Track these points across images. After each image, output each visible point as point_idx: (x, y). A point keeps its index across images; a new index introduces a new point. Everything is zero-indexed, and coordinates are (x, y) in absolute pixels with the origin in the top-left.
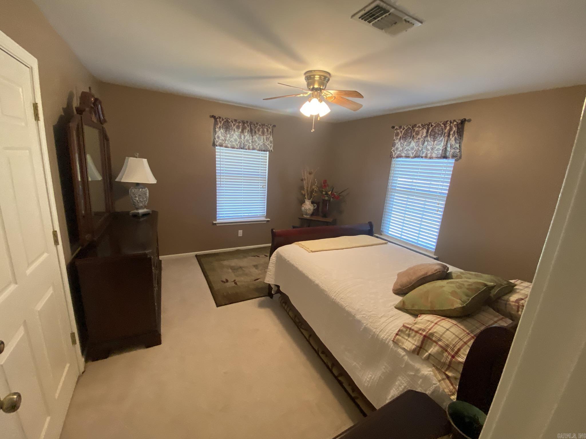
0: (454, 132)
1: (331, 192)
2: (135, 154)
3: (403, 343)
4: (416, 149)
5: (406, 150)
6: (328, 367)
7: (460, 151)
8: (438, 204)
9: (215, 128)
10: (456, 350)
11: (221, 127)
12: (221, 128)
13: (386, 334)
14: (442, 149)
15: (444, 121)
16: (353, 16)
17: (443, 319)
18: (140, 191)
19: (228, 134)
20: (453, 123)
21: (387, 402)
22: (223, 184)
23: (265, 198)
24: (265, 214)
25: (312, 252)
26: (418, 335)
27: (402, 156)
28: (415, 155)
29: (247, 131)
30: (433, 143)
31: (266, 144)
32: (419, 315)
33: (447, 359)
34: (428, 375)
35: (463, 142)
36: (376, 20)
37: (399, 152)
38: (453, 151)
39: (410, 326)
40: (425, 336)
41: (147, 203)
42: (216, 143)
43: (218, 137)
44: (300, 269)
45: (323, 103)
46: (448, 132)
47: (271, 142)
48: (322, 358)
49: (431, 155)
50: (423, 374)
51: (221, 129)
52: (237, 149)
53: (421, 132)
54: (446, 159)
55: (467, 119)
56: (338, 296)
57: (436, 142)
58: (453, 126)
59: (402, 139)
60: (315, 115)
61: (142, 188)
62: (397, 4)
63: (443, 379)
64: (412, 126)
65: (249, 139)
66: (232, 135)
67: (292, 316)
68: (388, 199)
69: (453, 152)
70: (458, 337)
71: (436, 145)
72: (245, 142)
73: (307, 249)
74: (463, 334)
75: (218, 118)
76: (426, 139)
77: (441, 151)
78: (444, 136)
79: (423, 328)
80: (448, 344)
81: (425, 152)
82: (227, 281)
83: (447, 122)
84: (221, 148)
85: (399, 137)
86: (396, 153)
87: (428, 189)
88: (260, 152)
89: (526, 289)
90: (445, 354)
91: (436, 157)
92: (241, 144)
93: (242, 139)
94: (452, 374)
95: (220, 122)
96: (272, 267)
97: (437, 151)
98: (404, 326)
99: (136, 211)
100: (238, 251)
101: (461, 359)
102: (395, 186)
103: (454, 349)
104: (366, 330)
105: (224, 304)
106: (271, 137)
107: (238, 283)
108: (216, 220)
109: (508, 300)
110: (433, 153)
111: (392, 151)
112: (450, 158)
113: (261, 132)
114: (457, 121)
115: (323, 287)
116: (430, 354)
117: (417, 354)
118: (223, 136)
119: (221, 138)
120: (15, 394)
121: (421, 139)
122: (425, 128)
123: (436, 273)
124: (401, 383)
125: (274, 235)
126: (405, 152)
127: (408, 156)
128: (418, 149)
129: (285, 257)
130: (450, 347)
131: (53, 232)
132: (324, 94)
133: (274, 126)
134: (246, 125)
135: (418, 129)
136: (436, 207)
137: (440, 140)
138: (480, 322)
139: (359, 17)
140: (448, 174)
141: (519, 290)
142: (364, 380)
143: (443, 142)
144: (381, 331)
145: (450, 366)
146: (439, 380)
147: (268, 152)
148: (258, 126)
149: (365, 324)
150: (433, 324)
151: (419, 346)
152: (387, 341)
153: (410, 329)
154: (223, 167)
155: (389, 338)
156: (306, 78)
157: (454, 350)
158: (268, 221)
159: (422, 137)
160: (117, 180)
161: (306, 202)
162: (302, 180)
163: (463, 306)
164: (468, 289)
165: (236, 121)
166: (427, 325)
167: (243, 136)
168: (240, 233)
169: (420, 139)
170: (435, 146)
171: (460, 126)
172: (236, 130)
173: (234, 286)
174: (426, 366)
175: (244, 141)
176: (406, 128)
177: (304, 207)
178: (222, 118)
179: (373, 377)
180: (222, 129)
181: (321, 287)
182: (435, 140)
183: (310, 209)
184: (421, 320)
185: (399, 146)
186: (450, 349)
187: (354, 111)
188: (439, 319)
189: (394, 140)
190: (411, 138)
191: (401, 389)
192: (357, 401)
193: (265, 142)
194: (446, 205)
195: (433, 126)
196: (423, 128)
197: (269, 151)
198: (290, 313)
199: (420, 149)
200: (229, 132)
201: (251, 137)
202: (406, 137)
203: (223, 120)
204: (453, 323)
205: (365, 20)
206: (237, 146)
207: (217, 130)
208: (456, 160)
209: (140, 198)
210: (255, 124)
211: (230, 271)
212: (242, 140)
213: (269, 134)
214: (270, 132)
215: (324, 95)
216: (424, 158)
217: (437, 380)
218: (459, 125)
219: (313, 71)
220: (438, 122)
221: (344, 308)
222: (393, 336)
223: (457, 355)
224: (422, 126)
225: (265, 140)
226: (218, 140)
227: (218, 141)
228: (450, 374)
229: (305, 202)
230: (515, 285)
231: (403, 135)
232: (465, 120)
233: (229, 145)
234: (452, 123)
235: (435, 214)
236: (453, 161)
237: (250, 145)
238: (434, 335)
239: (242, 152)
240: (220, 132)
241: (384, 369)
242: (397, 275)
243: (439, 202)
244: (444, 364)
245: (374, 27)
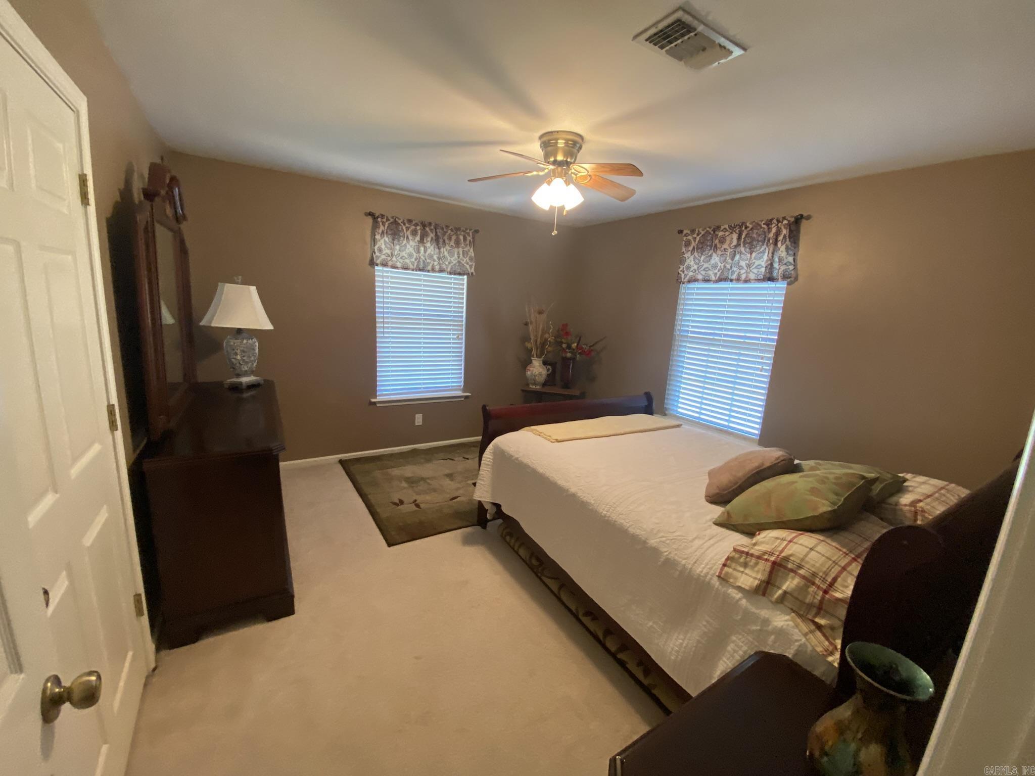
0: (785, 237)
1: (576, 344)
2: (236, 278)
3: (736, 578)
4: (721, 267)
5: (704, 270)
6: (596, 637)
7: (795, 269)
8: (762, 358)
9: (373, 235)
10: (829, 580)
11: (385, 231)
12: (385, 234)
13: (706, 566)
14: (765, 266)
15: (767, 220)
16: (636, 37)
17: (802, 534)
18: (245, 344)
19: (396, 245)
20: (782, 223)
21: (713, 681)
22: (388, 333)
23: (461, 356)
24: (461, 386)
25: (558, 441)
26: (762, 563)
27: (698, 280)
28: (719, 278)
29: (429, 239)
30: (749, 255)
31: (463, 262)
32: (758, 533)
33: (816, 596)
34: (785, 627)
35: (799, 253)
36: (673, 45)
37: (691, 274)
38: (783, 268)
39: (746, 550)
40: (774, 563)
41: (255, 365)
42: (377, 260)
43: (380, 250)
44: (540, 470)
45: (572, 186)
46: (775, 237)
47: (471, 259)
48: (585, 622)
49: (747, 277)
50: (776, 627)
51: (385, 236)
52: (413, 270)
53: (728, 239)
54: (773, 282)
55: (805, 214)
56: (613, 510)
57: (754, 255)
58: (783, 228)
59: (696, 251)
60: (558, 207)
61: (248, 339)
62: (710, 18)
63: (811, 632)
64: (712, 229)
65: (433, 253)
66: (403, 246)
67: (523, 557)
68: (675, 353)
69: (783, 270)
70: (830, 560)
71: (755, 259)
72: (427, 258)
73: (548, 438)
74: (839, 555)
75: (380, 216)
76: (738, 249)
77: (763, 270)
78: (767, 243)
79: (769, 551)
80: (814, 572)
81: (736, 271)
82: (401, 502)
83: (771, 220)
84: (385, 269)
85: (691, 248)
86: (688, 275)
87: (743, 334)
88: (452, 276)
89: (923, 486)
90: (812, 589)
91: (756, 280)
92: (419, 261)
93: (421, 253)
94: (825, 621)
95: (384, 224)
96: (486, 471)
97: (758, 268)
98: (735, 550)
99: (235, 380)
100: (414, 451)
101: (840, 594)
102: (687, 331)
103: (826, 578)
104: (670, 563)
105: (400, 541)
106: (472, 250)
107: (422, 506)
108: (375, 397)
109: (897, 504)
110: (751, 273)
111: (680, 272)
112: (780, 280)
113: (453, 241)
114: (789, 219)
115: (584, 497)
116: (785, 593)
117: (762, 595)
118: (388, 248)
119: (384, 252)
120: (90, 673)
121: (729, 250)
122: (735, 231)
123: (779, 463)
124: (737, 646)
125: (487, 415)
126: (703, 273)
127: (708, 278)
128: (725, 266)
129: (511, 453)
130: (818, 576)
131: (108, 406)
132: (573, 171)
133: (477, 231)
134: (427, 229)
135: (724, 233)
136: (759, 363)
137: (761, 250)
138: (861, 536)
139: (645, 39)
140: (777, 308)
141: (913, 488)
142: (670, 649)
143: (766, 254)
144: (695, 563)
145: (820, 608)
146: (804, 633)
147: (465, 277)
148: (449, 232)
149: (667, 553)
150: (785, 543)
151: (766, 581)
152: (708, 578)
153: (747, 554)
154: (388, 303)
155: (712, 572)
156: (542, 145)
157: (827, 581)
158: (466, 397)
159: (731, 246)
160: (203, 323)
161: (534, 361)
162: (526, 324)
163: (833, 508)
164: (835, 484)
165: (410, 221)
166: (775, 545)
167: (422, 249)
168: (419, 419)
169: (726, 250)
170: (754, 261)
171: (793, 228)
172: (410, 237)
173: (416, 511)
174: (778, 613)
175: (424, 256)
176: (703, 233)
177: (530, 370)
178: (387, 217)
179: (686, 642)
180: (387, 237)
181: (581, 497)
182: (753, 251)
183: (540, 374)
184: (764, 538)
185: (692, 263)
186: (818, 579)
187: (622, 201)
188: (794, 535)
189: (683, 252)
190: (712, 249)
191: (737, 657)
192: (655, 692)
193: (460, 258)
194: (775, 358)
195: (749, 227)
196: (731, 231)
197: (468, 274)
198: (522, 552)
199: (728, 266)
200: (399, 241)
201: (437, 250)
202: (702, 247)
203: (387, 220)
204: (820, 540)
205: (655, 45)
206: (413, 265)
207: (378, 237)
208: (789, 284)
209: (244, 356)
210: (444, 227)
211: (404, 484)
212: (420, 255)
213: (467, 245)
214: (470, 242)
215: (574, 174)
216: (734, 281)
217: (800, 634)
218: (792, 226)
219: (555, 132)
220: (756, 221)
221: (626, 530)
222: (717, 568)
223: (832, 589)
224: (729, 228)
225: (461, 256)
226: (379, 255)
227: (380, 258)
228: (822, 622)
229: (531, 361)
230: (905, 480)
231: (697, 245)
232: (802, 216)
233: (399, 265)
234: (780, 222)
235: (757, 375)
236: (782, 285)
237: (436, 263)
238: (790, 559)
239: (420, 275)
240: (382, 241)
241: (705, 626)
242: (707, 474)
243: (763, 355)
244: (810, 606)
245: (668, 56)
